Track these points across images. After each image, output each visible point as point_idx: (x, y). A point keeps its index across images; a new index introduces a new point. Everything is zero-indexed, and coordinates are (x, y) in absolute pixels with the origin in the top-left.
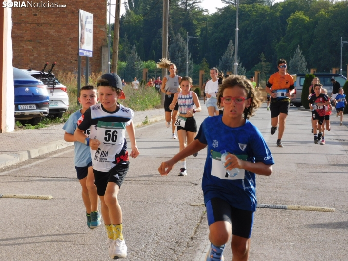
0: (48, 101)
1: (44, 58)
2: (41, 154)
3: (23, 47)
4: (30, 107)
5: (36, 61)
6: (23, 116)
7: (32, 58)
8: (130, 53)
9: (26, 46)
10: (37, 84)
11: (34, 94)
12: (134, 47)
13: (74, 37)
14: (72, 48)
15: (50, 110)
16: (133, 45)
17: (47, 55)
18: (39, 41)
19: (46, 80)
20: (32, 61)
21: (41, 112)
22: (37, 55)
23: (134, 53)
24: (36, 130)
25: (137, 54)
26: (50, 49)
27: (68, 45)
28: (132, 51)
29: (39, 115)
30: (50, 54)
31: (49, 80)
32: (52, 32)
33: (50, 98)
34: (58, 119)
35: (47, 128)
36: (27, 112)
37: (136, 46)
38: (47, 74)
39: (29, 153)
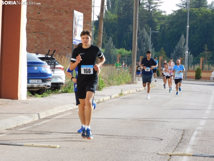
0: (51, 77)
1: (45, 46)
2: (48, 115)
3: (30, 36)
4: (38, 81)
5: (39, 47)
6: (32, 88)
7: (36, 45)
8: (107, 42)
9: (32, 36)
10: (43, 64)
11: (41, 72)
12: (111, 38)
13: (67, 30)
14: (65, 38)
15: (52, 84)
16: (109, 37)
17: (47, 43)
18: (41, 32)
19: (49, 61)
20: (36, 47)
21: (45, 85)
22: (39, 43)
23: (110, 43)
24: (42, 98)
25: (112, 43)
26: (50, 39)
27: (63, 36)
28: (109, 41)
29: (44, 87)
30: (50, 42)
31: (51, 62)
32: (51, 26)
33: (52, 75)
34: (57, 91)
35: (50, 97)
36: (35, 85)
37: (112, 37)
38: (50, 57)
39: (39, 114)
